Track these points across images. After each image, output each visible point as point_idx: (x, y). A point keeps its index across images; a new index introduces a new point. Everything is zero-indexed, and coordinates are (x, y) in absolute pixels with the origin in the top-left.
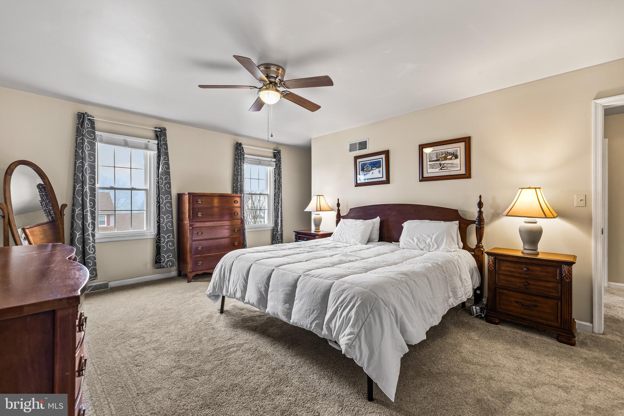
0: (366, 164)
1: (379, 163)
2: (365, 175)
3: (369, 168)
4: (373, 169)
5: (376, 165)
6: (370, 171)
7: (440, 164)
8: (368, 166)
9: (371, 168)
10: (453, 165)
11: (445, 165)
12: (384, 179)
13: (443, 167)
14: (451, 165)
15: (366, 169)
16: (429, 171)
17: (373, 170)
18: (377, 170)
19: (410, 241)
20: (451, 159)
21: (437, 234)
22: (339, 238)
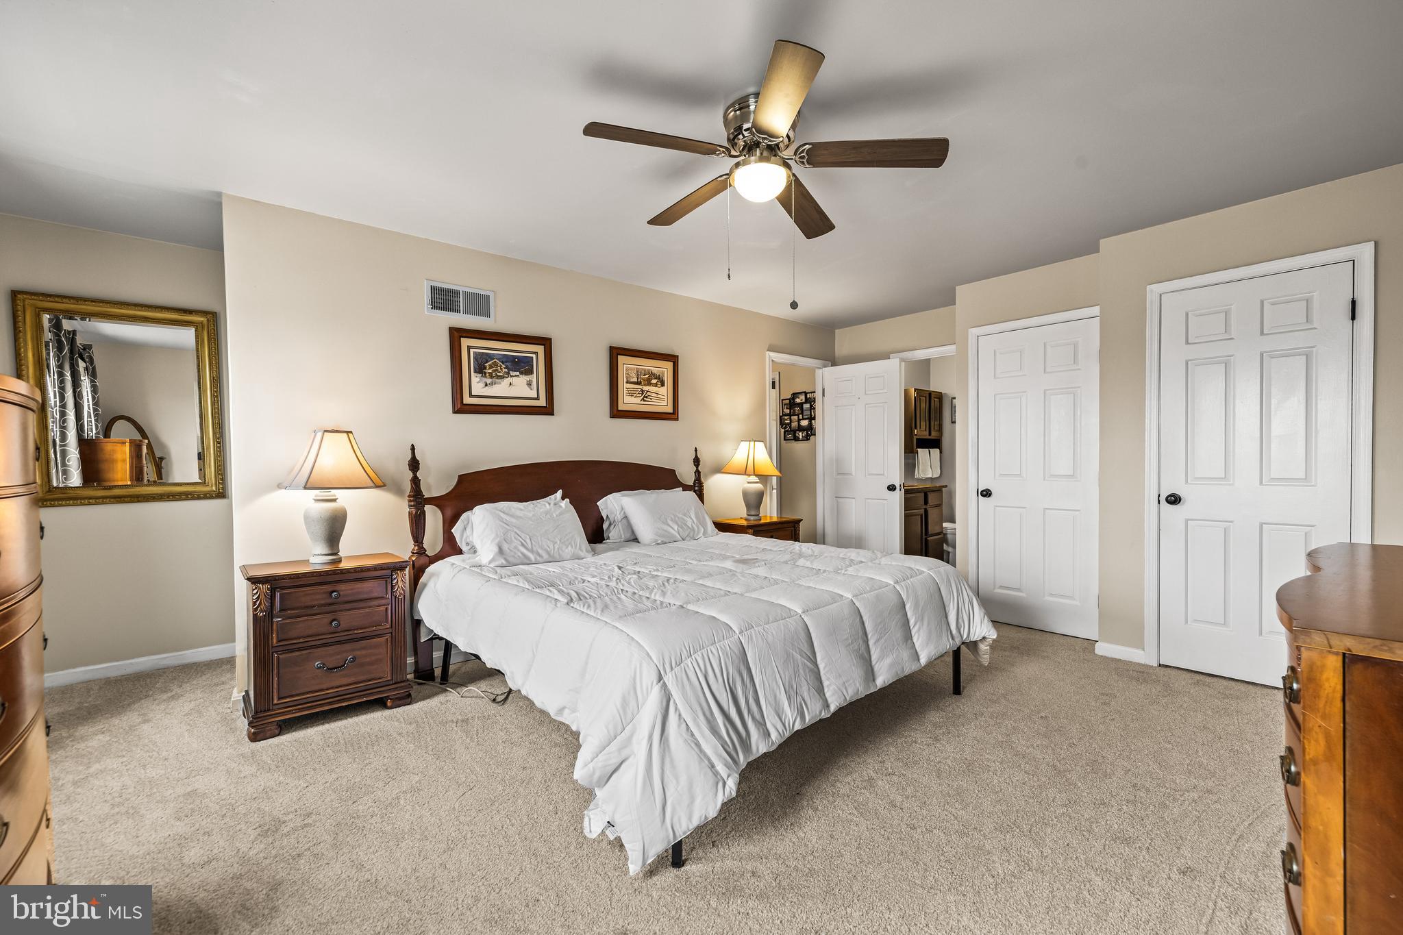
0: (490, 357)
1: (529, 362)
2: (486, 385)
3: (501, 369)
4: (512, 373)
5: (521, 366)
6: (502, 377)
7: (643, 391)
8: (495, 364)
9: (506, 370)
10: (659, 396)
11: (648, 393)
12: (542, 402)
13: (646, 397)
14: (655, 395)
15: (490, 371)
16: (628, 399)
17: (511, 376)
18: (524, 379)
19: (665, 529)
20: (656, 385)
21: (693, 509)
22: (522, 553)
